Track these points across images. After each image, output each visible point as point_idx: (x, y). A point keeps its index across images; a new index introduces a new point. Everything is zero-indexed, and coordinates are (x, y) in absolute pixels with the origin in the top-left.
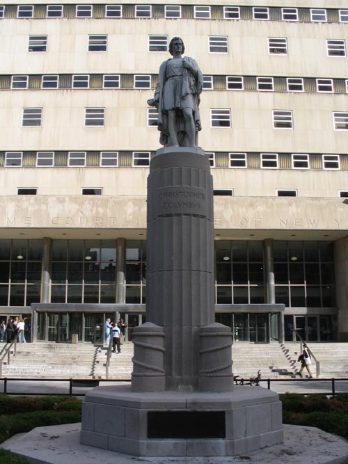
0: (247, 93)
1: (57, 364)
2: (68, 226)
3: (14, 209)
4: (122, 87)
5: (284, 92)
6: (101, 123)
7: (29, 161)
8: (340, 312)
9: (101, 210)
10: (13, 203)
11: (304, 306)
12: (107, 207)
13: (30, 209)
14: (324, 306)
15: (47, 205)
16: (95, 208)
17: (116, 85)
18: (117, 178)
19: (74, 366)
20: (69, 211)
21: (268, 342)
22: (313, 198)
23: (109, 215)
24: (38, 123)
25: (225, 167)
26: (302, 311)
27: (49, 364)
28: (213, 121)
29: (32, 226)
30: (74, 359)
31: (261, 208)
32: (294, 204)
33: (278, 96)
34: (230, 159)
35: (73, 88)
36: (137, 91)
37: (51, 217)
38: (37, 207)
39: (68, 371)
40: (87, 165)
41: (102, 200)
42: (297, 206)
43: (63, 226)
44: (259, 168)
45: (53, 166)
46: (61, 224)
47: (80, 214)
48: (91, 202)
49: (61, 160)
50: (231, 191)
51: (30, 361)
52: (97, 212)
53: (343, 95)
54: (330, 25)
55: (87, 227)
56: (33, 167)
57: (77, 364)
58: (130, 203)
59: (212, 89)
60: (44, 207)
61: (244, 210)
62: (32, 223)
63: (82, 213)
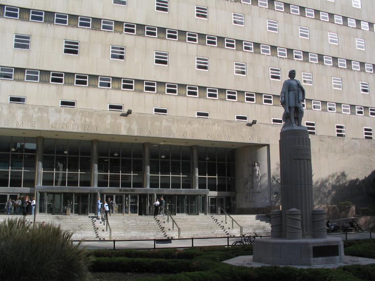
0: (181, 42)
2: (63, 130)
3: (22, 115)
4: (93, 27)
5: (204, 44)
6: (76, 52)
7: (19, 76)
8: (238, 195)
9: (87, 120)
10: (21, 110)
11: (215, 191)
12: (92, 118)
13: (35, 115)
14: (228, 191)
15: (48, 113)
16: (83, 118)
17: (88, 25)
18: (87, 94)
20: (65, 119)
21: (198, 214)
22: (228, 121)
23: (94, 124)
24: (27, 47)
25: (163, 93)
26: (214, 194)
28: (156, 60)
29: (36, 129)
31: (196, 126)
32: (217, 124)
33: (200, 47)
34: (166, 88)
35: (55, 23)
36: (104, 32)
37: (51, 123)
38: (39, 114)
40: (65, 83)
41: (89, 112)
42: (218, 125)
43: (60, 130)
44: (185, 95)
45: (38, 81)
46: (59, 128)
47: (73, 122)
48: (81, 114)
49: (45, 78)
50: (166, 110)
52: (85, 121)
53: (241, 52)
54: (236, 3)
55: (78, 131)
56: (22, 80)
58: (109, 116)
59: (156, 37)
60: (45, 115)
61: (185, 126)
62: (36, 126)
63: (74, 121)
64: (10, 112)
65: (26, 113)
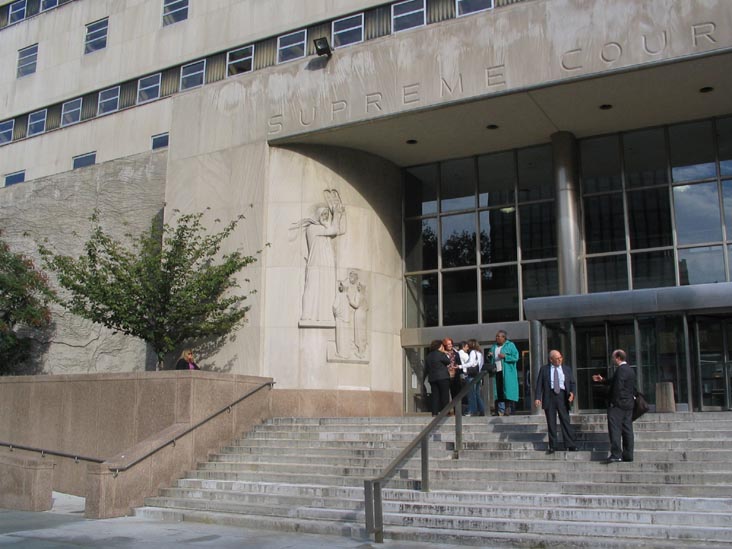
1: (598, 489)
2: (610, 67)
3: (457, 53)
9: (707, 1)
10: (454, 40)
13: (500, 43)
15: (544, 23)
19: (668, 497)
20: (610, 26)
27: (567, 489)
29: (510, 86)
30: (666, 467)
37: (559, 52)
38: (515, 36)
39: (646, 517)
43: (599, 71)
46: (590, 64)
47: (643, 26)
51: (503, 476)
52: (696, 10)
55: (671, 57)
57: (681, 491)
60: (536, 31)
62: (508, 79)
63: (647, 20)
64: (419, 56)
65: (467, 45)
